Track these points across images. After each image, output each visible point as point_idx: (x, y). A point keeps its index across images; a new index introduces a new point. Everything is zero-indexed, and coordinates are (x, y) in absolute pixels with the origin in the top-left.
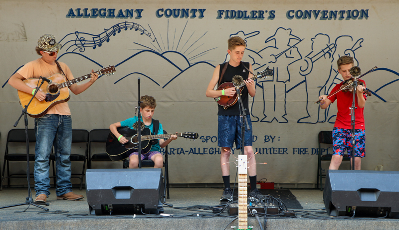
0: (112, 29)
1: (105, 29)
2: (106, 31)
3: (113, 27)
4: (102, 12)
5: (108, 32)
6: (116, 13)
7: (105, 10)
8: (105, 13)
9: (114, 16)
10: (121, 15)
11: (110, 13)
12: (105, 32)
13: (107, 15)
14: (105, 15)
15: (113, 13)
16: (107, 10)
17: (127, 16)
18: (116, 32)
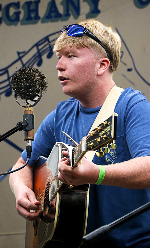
0: (35, 51)
1: (19, 53)
2: (20, 55)
3: (37, 45)
4: (12, 11)
5: (25, 60)
6: (42, 11)
7: (17, 5)
8: (18, 14)
9: (37, 18)
10: (53, 15)
11: (29, 11)
12: (20, 59)
13: (22, 16)
14: (17, 19)
15: (36, 10)
16: (22, 4)
17: (67, 15)
18: (44, 57)
